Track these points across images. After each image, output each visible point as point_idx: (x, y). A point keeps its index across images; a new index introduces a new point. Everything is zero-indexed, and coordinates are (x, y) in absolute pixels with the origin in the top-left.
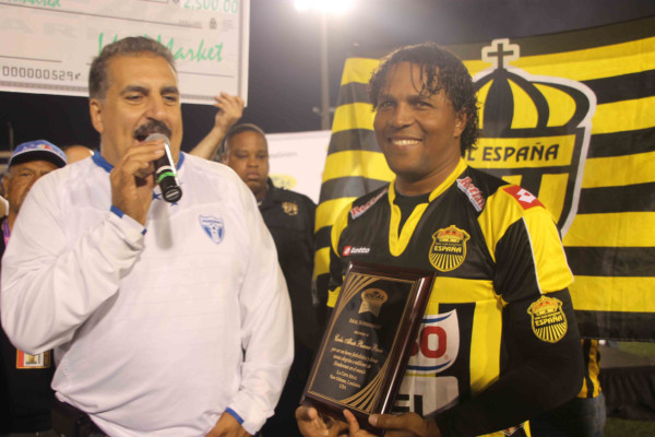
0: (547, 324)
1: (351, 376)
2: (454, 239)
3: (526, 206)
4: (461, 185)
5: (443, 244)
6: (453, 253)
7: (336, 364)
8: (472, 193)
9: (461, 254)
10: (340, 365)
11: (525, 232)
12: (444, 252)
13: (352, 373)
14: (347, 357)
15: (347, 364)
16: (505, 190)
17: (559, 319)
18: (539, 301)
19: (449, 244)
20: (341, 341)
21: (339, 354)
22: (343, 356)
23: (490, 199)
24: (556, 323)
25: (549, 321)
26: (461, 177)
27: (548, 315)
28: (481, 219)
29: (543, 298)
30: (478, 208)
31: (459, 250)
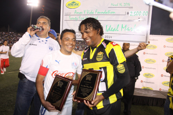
0: (121, 70)
1: (86, 93)
2: (101, 54)
3: (114, 45)
4: (103, 44)
5: (99, 56)
6: (101, 57)
7: (82, 91)
8: (104, 45)
9: (102, 57)
10: (83, 91)
11: (114, 51)
12: (99, 57)
13: (86, 92)
14: (84, 89)
15: (84, 91)
16: (110, 43)
17: (123, 68)
18: (119, 65)
19: (100, 55)
20: (82, 86)
21: (82, 89)
22: (83, 89)
23: (107, 45)
24: (123, 69)
25: (121, 69)
26: (103, 42)
27: (121, 68)
28: (106, 50)
29: (120, 65)
30: (105, 47)
31: (102, 56)
